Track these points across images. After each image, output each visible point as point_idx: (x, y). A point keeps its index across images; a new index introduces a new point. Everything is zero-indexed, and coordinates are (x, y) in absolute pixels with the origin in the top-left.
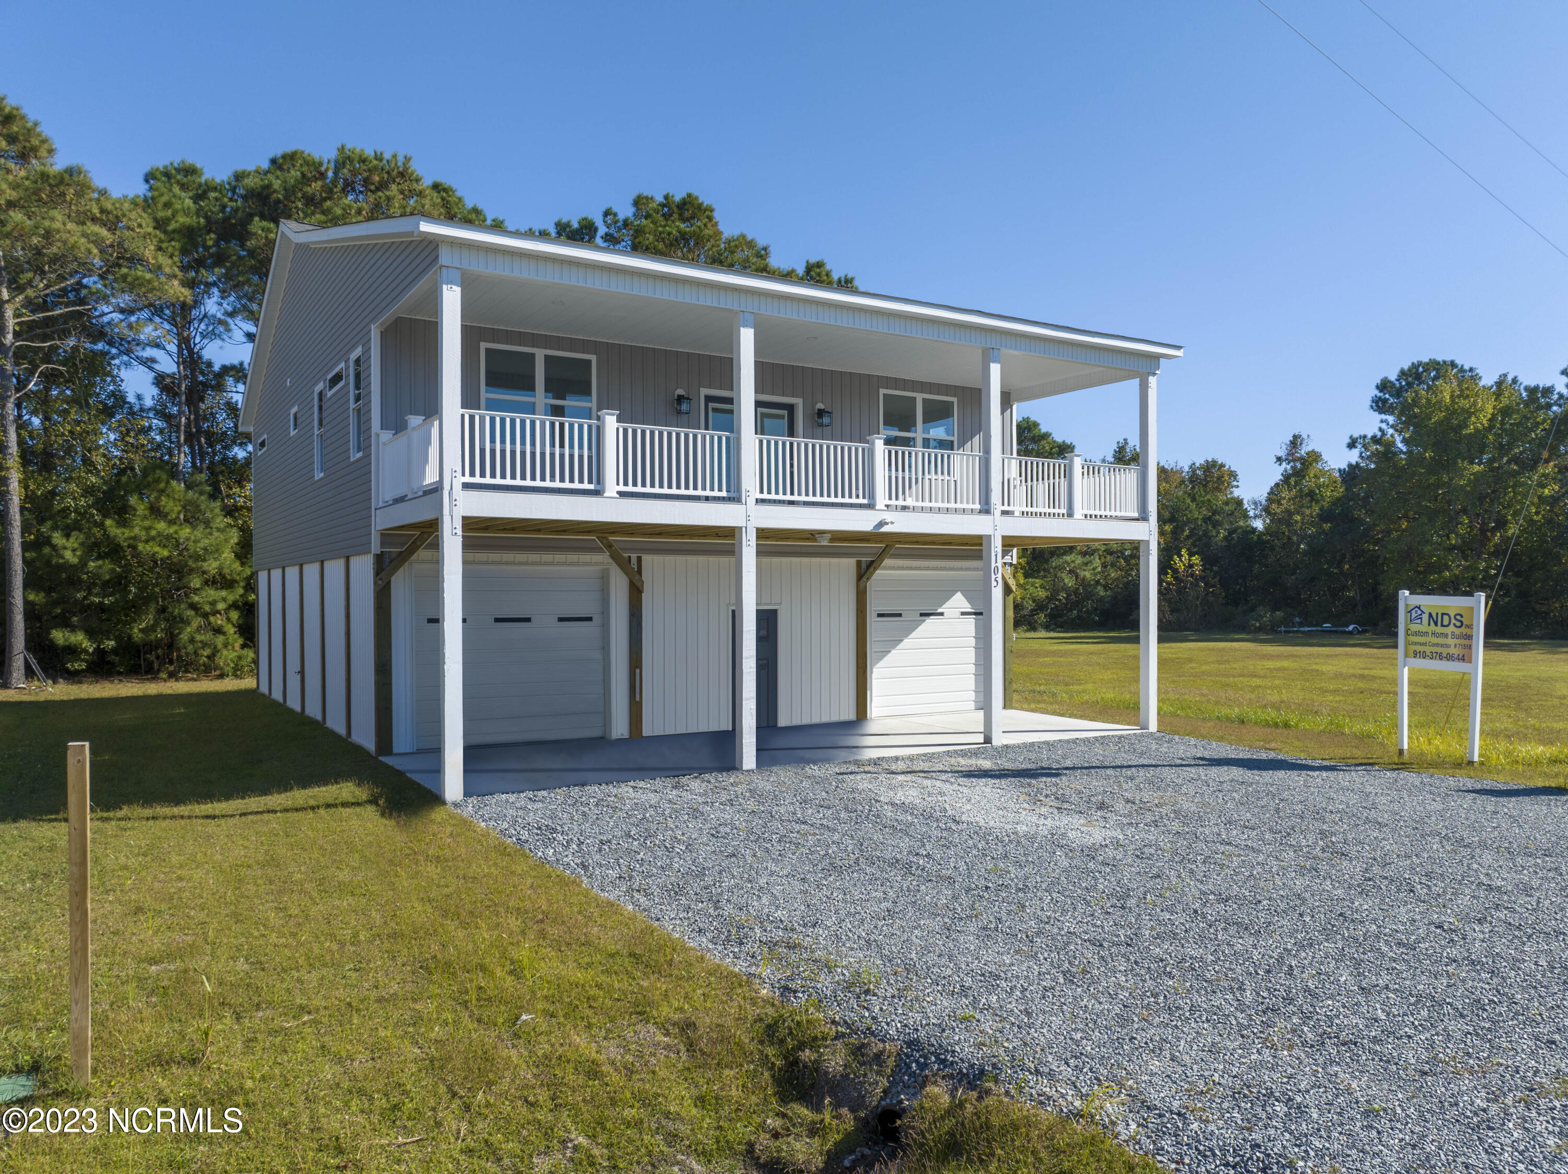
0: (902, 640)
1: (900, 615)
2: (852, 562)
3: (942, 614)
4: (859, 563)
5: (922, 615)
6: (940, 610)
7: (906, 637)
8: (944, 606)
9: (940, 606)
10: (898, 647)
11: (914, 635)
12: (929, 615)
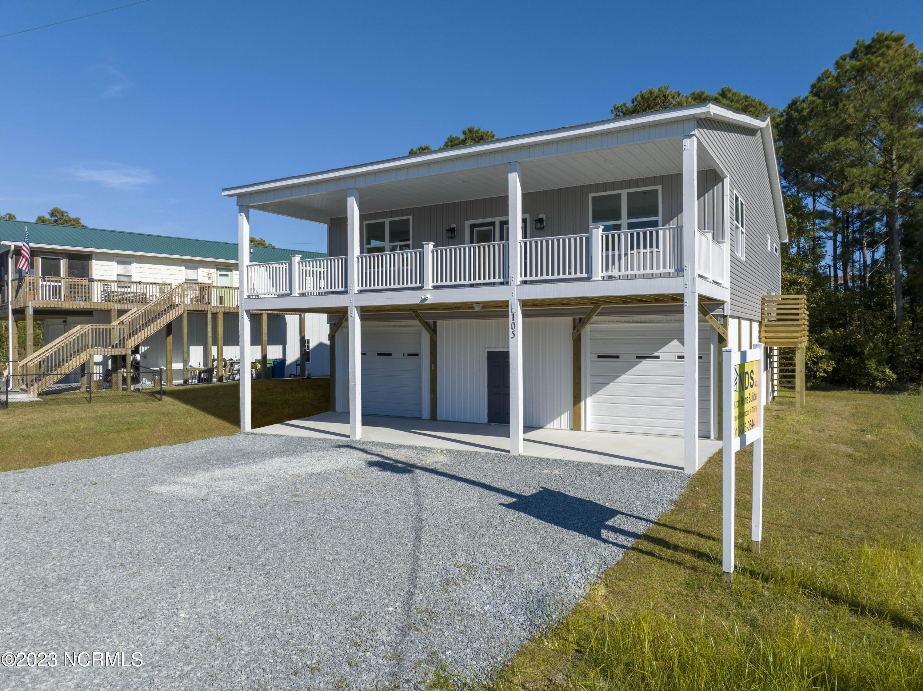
0: (620, 376)
1: (617, 357)
2: (570, 319)
3: (658, 357)
4: (574, 319)
5: (638, 357)
6: (656, 354)
7: (623, 373)
8: (660, 351)
9: (656, 351)
10: (616, 381)
11: (631, 372)
12: (645, 357)
